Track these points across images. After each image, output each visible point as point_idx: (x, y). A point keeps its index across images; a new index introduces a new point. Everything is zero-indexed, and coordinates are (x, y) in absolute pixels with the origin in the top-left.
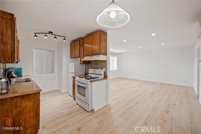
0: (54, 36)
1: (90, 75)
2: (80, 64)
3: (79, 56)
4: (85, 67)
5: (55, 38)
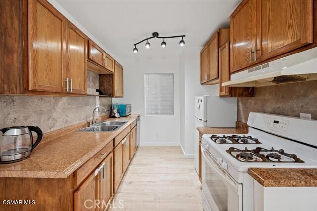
0: (162, 40)
1: (252, 133)
2: (221, 96)
3: (217, 76)
4: (238, 106)
5: (164, 43)
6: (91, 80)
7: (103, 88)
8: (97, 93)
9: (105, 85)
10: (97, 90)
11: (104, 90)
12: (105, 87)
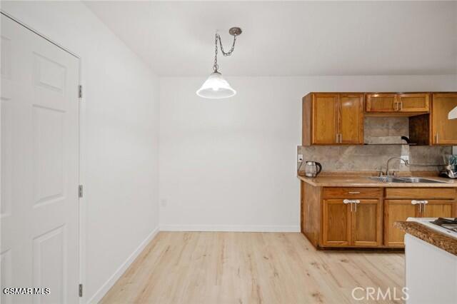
6: (390, 127)
7: (414, 134)
8: (404, 141)
9: (417, 129)
10: (403, 138)
11: (415, 136)
12: (417, 132)
